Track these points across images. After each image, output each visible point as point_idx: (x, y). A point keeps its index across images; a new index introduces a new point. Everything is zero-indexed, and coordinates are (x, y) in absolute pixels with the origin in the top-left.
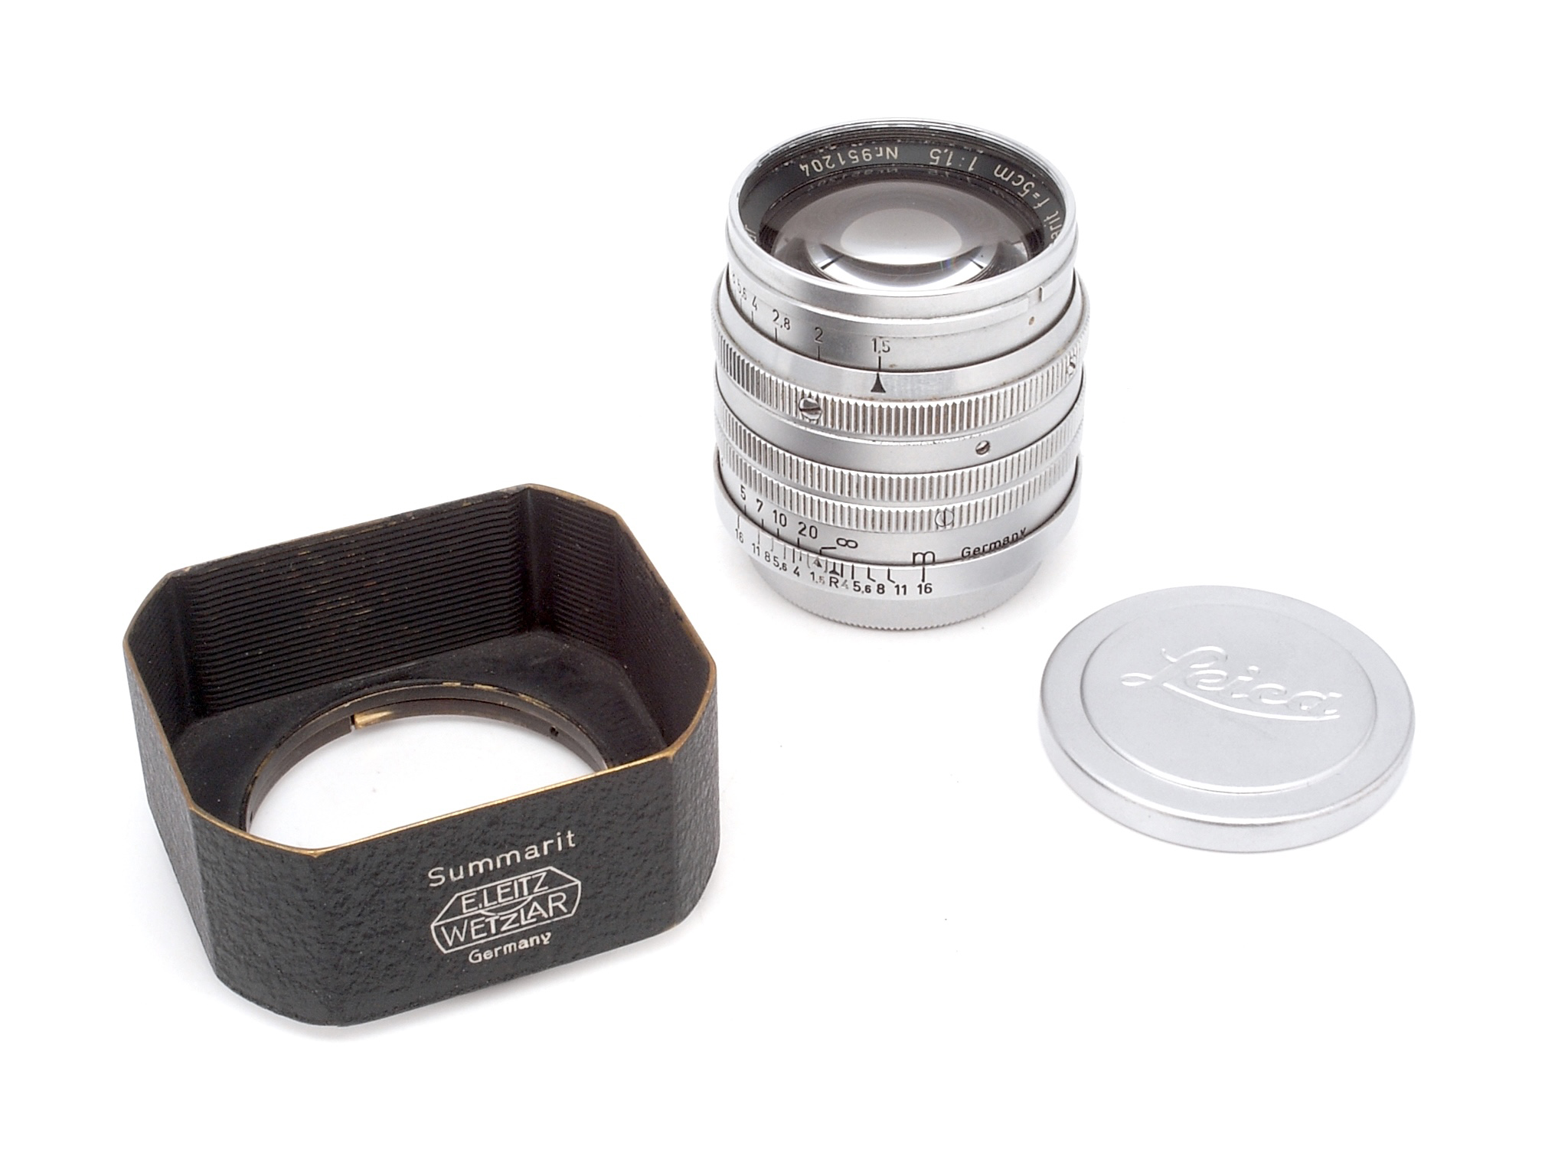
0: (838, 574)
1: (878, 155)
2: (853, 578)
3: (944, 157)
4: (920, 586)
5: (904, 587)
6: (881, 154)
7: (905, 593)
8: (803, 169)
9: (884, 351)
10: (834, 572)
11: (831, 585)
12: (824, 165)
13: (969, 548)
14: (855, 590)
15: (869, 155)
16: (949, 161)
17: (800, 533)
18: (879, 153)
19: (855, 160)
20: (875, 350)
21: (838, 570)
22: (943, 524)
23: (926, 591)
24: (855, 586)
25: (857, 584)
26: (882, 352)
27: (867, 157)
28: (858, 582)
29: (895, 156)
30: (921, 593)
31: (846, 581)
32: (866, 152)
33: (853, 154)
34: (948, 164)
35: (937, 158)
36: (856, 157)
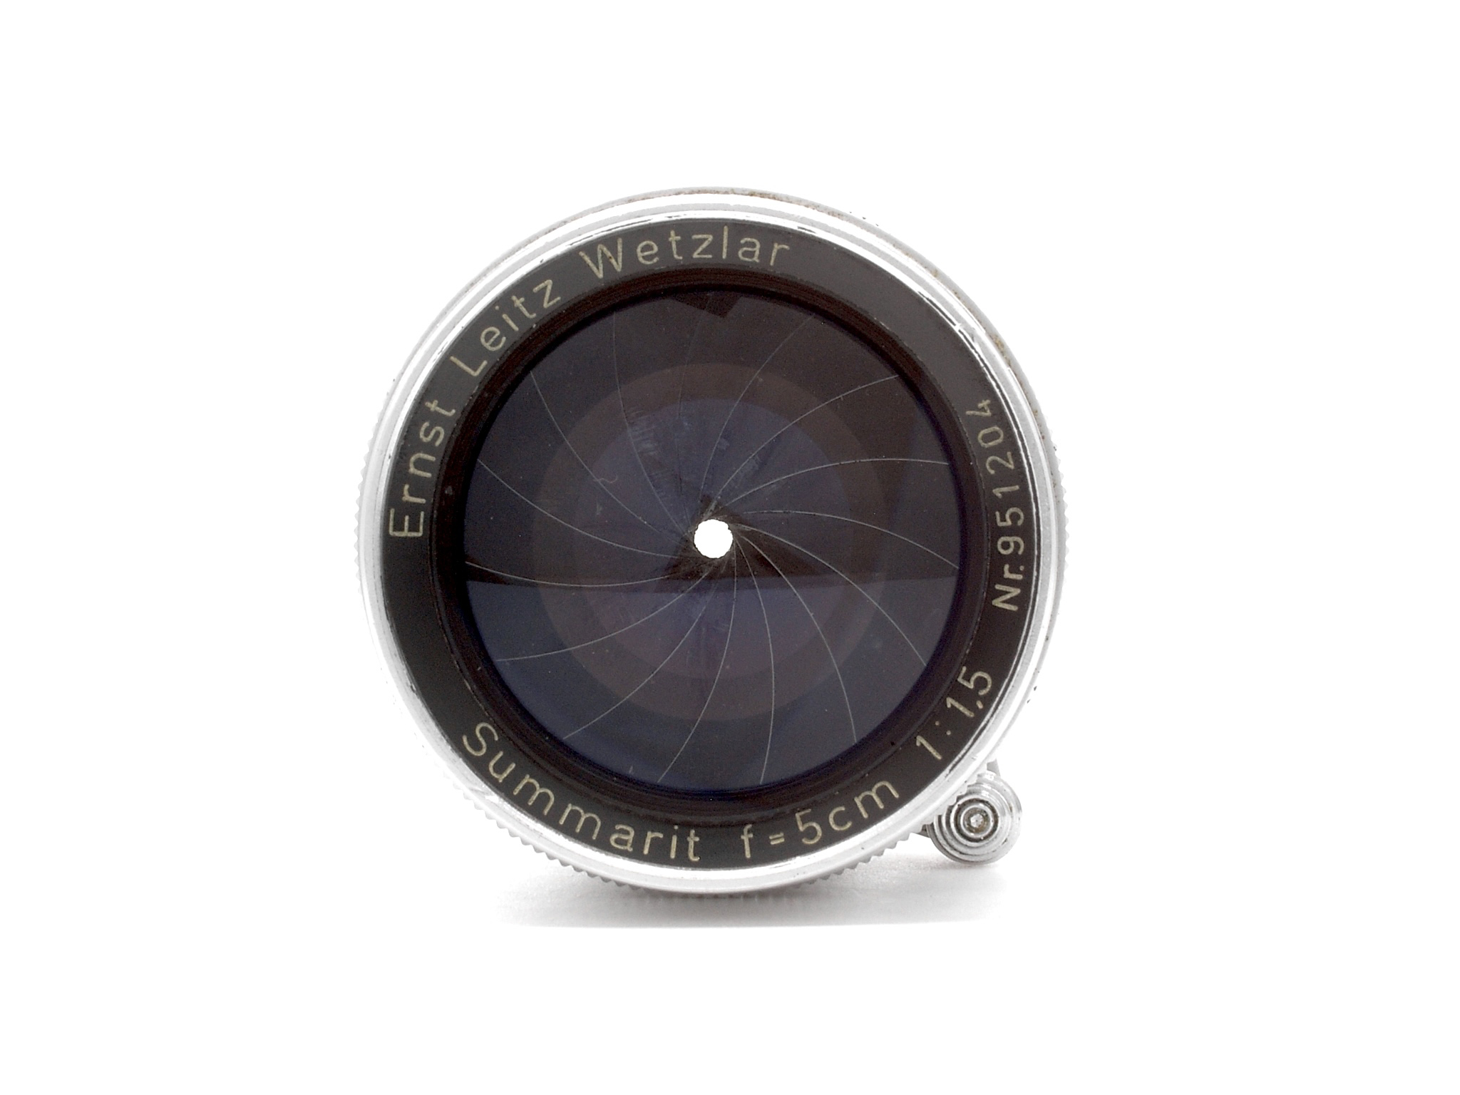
1: (1007, 567)
3: (970, 698)
6: (1007, 575)
8: (980, 405)
12: (993, 451)
15: (1010, 551)
16: (957, 705)
18: (1011, 572)
19: (1003, 519)
27: (1006, 545)
29: (998, 603)
32: (1017, 545)
33: (1014, 517)
35: (972, 683)
36: (1009, 523)
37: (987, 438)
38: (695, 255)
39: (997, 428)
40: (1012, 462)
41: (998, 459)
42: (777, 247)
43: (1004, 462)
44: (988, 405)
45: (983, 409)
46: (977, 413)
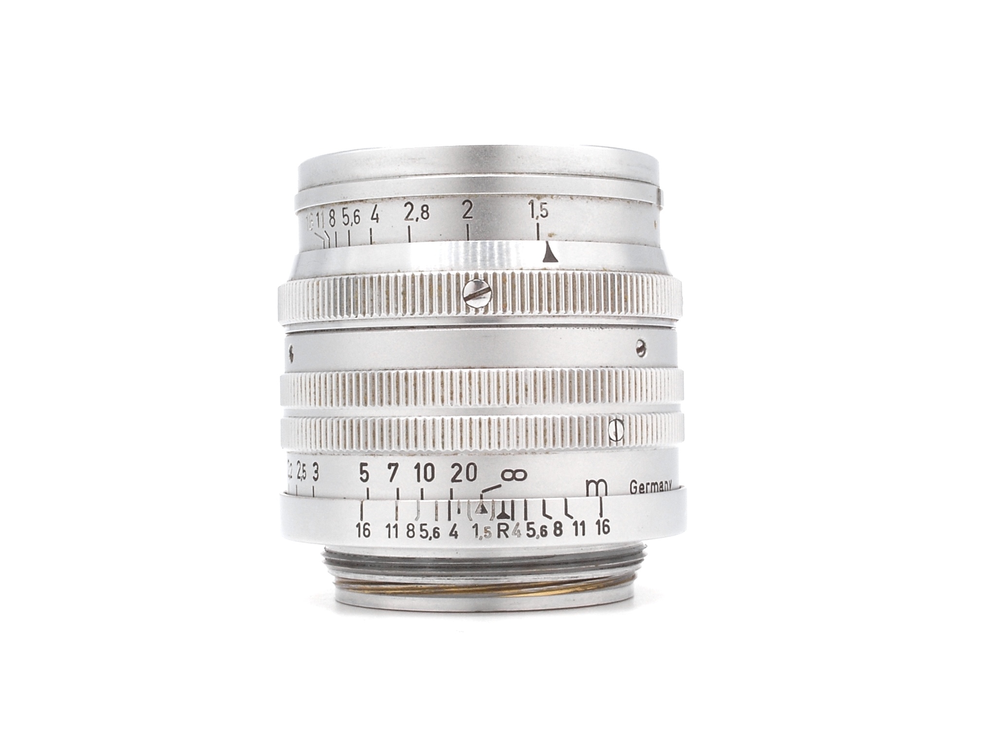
0: (508, 517)
2: (526, 519)
4: (598, 522)
5: (583, 524)
7: (584, 534)
9: (542, 215)
10: (503, 516)
11: (499, 536)
13: (636, 482)
14: (528, 535)
17: (454, 480)
20: (533, 217)
21: (508, 512)
22: (615, 439)
23: (604, 530)
24: (529, 529)
25: (531, 526)
26: (540, 217)
30: (599, 532)
31: (518, 525)
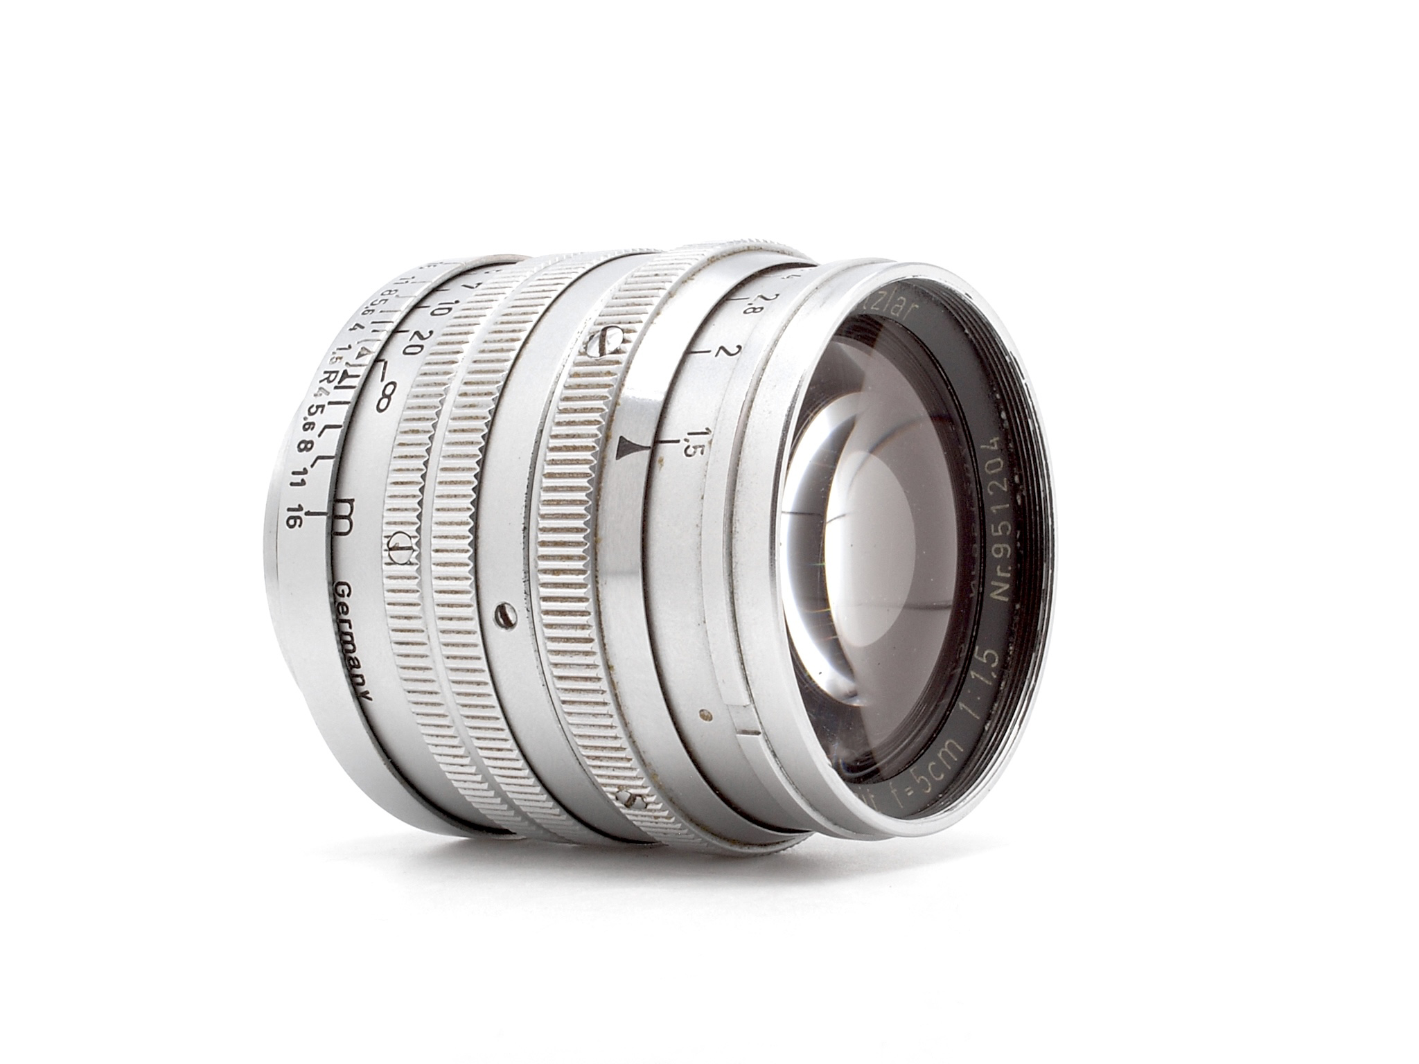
0: (339, 382)
1: (998, 568)
2: (330, 403)
3: (984, 669)
4: (300, 508)
5: (303, 483)
6: (999, 574)
7: (292, 484)
8: (991, 441)
9: (688, 447)
10: (345, 373)
11: (326, 372)
12: (993, 477)
13: (348, 595)
14: (312, 406)
15: (1000, 556)
16: (978, 676)
17: (417, 333)
18: (1002, 570)
19: (996, 531)
20: (689, 434)
21: (346, 382)
22: (391, 546)
23: (290, 518)
24: (318, 407)
25: (320, 409)
26: (687, 444)
27: (997, 551)
28: (322, 412)
29: (994, 595)
30: (289, 510)
31: (328, 393)
32: (1006, 550)
33: (1004, 528)
34: (972, 674)
35: (985, 658)
36: (1000, 533)
37: (990, 467)
38: (872, 308)
39: (999, 459)
40: (1006, 486)
41: (996, 483)
42: (913, 306)
43: (1001, 486)
44: (997, 441)
45: (993, 444)
46: (988, 447)
